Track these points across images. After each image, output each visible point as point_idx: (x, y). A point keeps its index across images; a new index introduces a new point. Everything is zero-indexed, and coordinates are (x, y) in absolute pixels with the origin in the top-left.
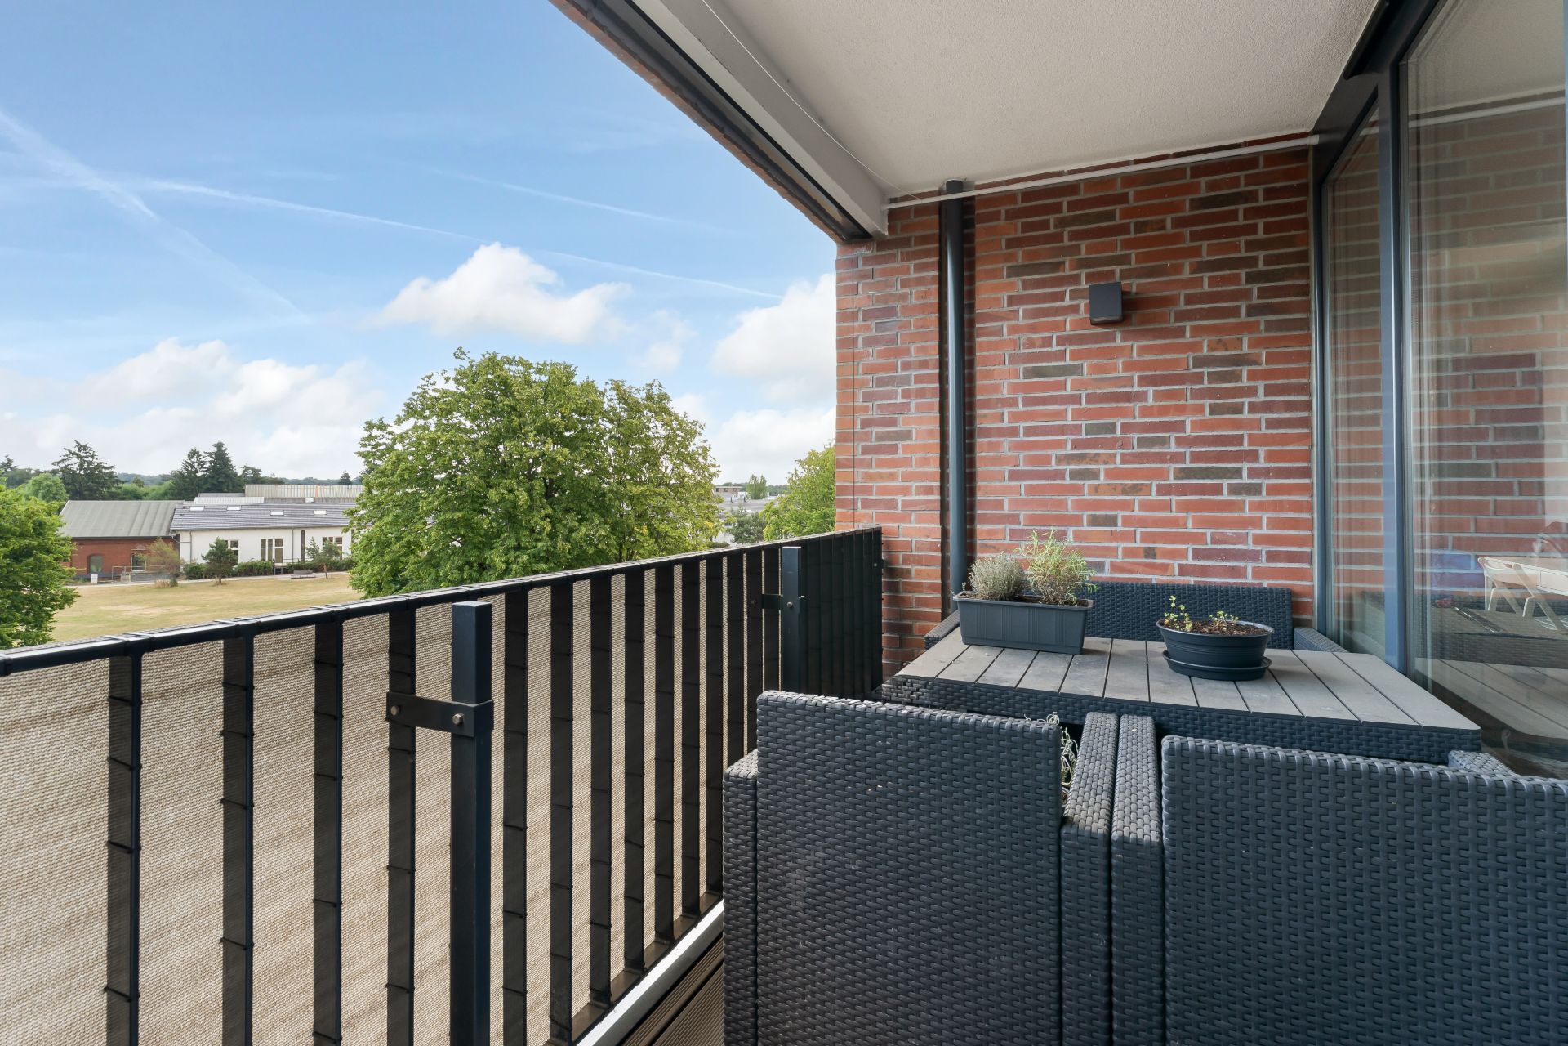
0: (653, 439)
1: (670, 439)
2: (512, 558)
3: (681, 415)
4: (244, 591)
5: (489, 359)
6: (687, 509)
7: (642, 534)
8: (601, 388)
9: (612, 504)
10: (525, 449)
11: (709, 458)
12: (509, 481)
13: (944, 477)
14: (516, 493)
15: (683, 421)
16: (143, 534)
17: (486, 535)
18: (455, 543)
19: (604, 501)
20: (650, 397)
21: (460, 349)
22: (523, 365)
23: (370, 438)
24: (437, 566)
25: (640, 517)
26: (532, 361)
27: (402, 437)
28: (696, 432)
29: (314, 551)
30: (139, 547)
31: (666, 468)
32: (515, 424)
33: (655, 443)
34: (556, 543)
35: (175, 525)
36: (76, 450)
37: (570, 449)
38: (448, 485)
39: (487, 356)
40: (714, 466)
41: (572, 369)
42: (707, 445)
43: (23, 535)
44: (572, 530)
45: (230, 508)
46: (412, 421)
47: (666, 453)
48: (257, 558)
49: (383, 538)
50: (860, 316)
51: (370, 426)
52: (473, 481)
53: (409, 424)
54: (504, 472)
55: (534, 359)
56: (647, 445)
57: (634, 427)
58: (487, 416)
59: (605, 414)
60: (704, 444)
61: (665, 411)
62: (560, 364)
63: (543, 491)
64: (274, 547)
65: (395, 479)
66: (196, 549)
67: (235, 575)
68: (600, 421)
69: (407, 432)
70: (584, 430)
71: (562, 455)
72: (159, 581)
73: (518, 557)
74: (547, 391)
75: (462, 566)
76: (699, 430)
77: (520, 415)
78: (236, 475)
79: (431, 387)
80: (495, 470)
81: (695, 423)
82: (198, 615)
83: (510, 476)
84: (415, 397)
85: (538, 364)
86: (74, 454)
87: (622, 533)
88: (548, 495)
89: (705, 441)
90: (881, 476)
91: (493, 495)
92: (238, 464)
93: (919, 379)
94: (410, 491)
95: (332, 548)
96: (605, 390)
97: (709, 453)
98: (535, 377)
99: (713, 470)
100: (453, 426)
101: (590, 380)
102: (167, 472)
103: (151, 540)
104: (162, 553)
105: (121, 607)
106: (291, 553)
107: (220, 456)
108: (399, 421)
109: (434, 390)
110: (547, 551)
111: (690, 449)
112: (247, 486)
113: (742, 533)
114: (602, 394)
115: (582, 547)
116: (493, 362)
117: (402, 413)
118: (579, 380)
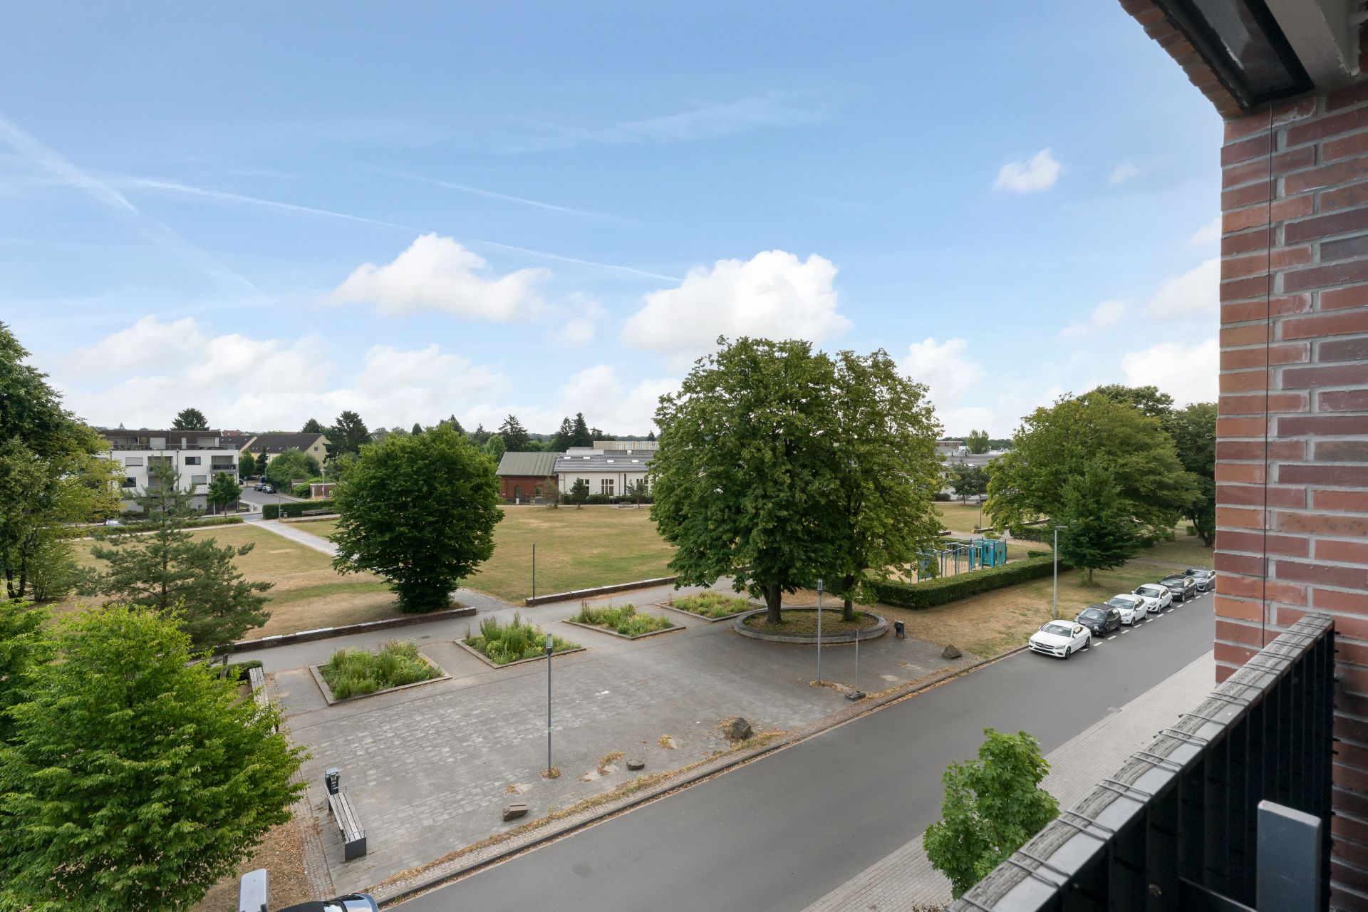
0: (879, 402)
1: (894, 402)
2: (760, 505)
3: (905, 379)
4: (592, 514)
5: (742, 343)
6: (911, 465)
7: (868, 489)
8: (832, 360)
9: (842, 461)
10: (770, 415)
11: (932, 418)
12: (758, 441)
14: (763, 451)
15: (906, 384)
16: (540, 474)
17: (741, 485)
18: (719, 490)
19: (834, 458)
20: (875, 365)
21: (721, 336)
22: (768, 345)
23: (663, 408)
24: (706, 507)
25: (866, 472)
26: (775, 341)
27: (680, 409)
28: (919, 395)
29: (631, 488)
30: (539, 483)
31: (891, 428)
32: (762, 394)
33: (880, 406)
34: (794, 493)
35: (556, 469)
36: (509, 420)
37: (806, 414)
38: (714, 445)
39: (740, 340)
40: (937, 426)
41: (807, 345)
42: (930, 406)
43: (479, 476)
44: (807, 483)
45: (585, 458)
46: (688, 395)
47: (891, 415)
48: (600, 492)
49: (669, 484)
50: (1281, 237)
51: (662, 400)
52: (731, 442)
53: (686, 398)
54: (754, 434)
55: (777, 338)
56: (873, 408)
57: (861, 393)
58: (742, 388)
59: (835, 382)
60: (926, 406)
61: (890, 376)
62: (798, 342)
63: (783, 450)
64: (609, 485)
66: (566, 485)
67: (587, 503)
68: (832, 388)
69: (685, 403)
70: (817, 397)
71: (799, 418)
72: (548, 505)
73: (764, 504)
74: (787, 364)
75: (724, 509)
76: (922, 393)
77: (766, 387)
78: (588, 434)
79: (701, 369)
80: (748, 433)
81: (918, 386)
82: (567, 529)
83: (759, 437)
84: (690, 377)
85: (780, 343)
86: (508, 422)
87: (850, 486)
88: (788, 453)
89: (929, 402)
91: (745, 453)
92: (590, 426)
94: (687, 449)
95: (641, 487)
96: (836, 362)
97: (933, 414)
98: (777, 354)
99: (936, 430)
100: (717, 398)
101: (823, 353)
102: (554, 433)
103: (543, 478)
104: (550, 487)
105: (530, 521)
106: (618, 491)
107: (580, 422)
108: (680, 396)
109: (704, 371)
110: (787, 501)
111: (914, 410)
112: (595, 442)
113: (964, 485)
114: (833, 365)
115: (815, 497)
116: (745, 345)
117: (682, 390)
118: (813, 354)
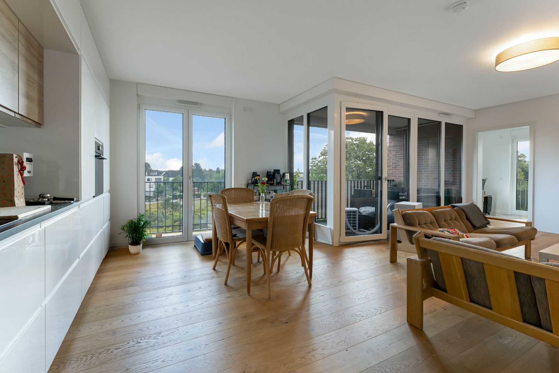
10: (351, 163)
13: (404, 171)
14: (348, 176)
22: (351, 139)
23: (313, 162)
26: (354, 137)
27: (320, 162)
32: (348, 156)
37: (365, 163)
41: (366, 139)
46: (323, 157)
51: (313, 159)
62: (362, 138)
65: (318, 172)
69: (321, 160)
70: (369, 157)
71: (362, 164)
74: (358, 145)
84: (323, 151)
85: (355, 138)
90: (395, 172)
93: (401, 157)
94: (322, 175)
98: (355, 142)
101: (371, 141)
117: (320, 155)
118: (368, 142)
